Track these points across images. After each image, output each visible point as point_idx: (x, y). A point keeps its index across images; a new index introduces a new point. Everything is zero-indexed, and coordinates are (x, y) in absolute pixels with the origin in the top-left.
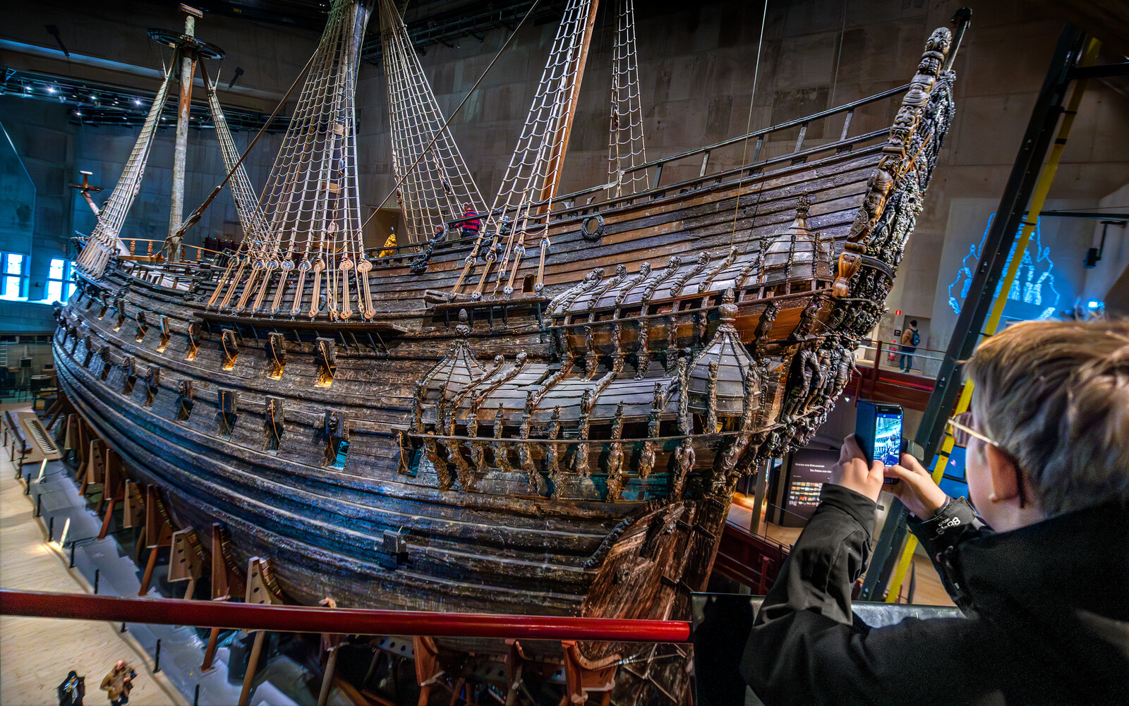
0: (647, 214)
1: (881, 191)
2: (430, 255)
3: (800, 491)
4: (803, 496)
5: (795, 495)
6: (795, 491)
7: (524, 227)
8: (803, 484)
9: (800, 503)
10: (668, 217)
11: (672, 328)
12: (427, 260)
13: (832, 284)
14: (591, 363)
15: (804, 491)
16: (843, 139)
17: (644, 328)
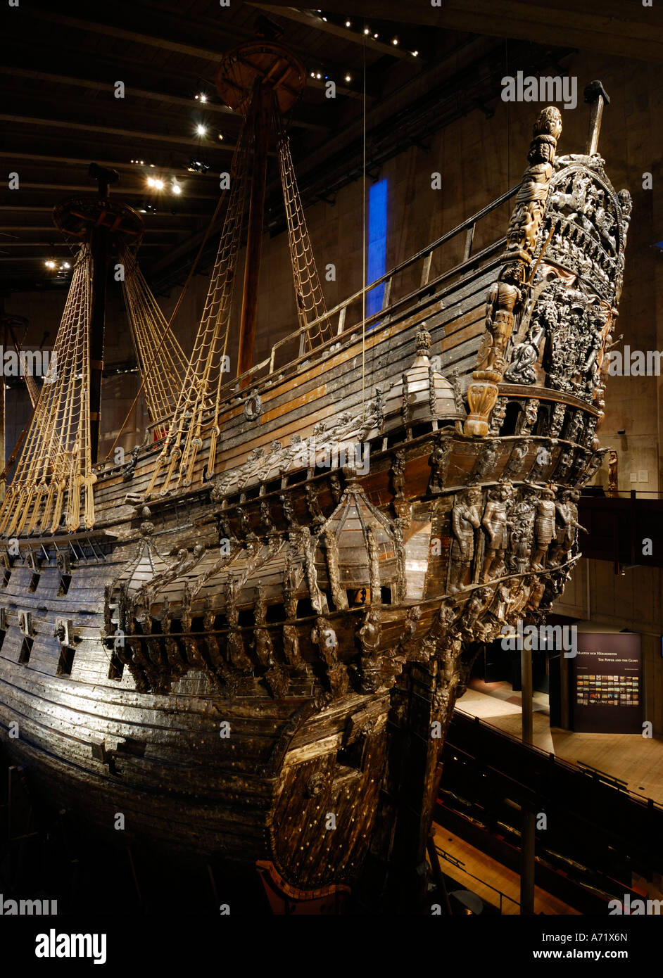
0: (296, 385)
1: (504, 307)
2: (137, 461)
3: (590, 686)
4: (595, 692)
5: (582, 691)
6: (583, 686)
7: (200, 420)
8: (592, 677)
9: (592, 701)
10: (314, 383)
11: (311, 498)
12: (134, 466)
13: (463, 423)
14: (251, 547)
15: (595, 686)
16: (466, 259)
17: (286, 502)
